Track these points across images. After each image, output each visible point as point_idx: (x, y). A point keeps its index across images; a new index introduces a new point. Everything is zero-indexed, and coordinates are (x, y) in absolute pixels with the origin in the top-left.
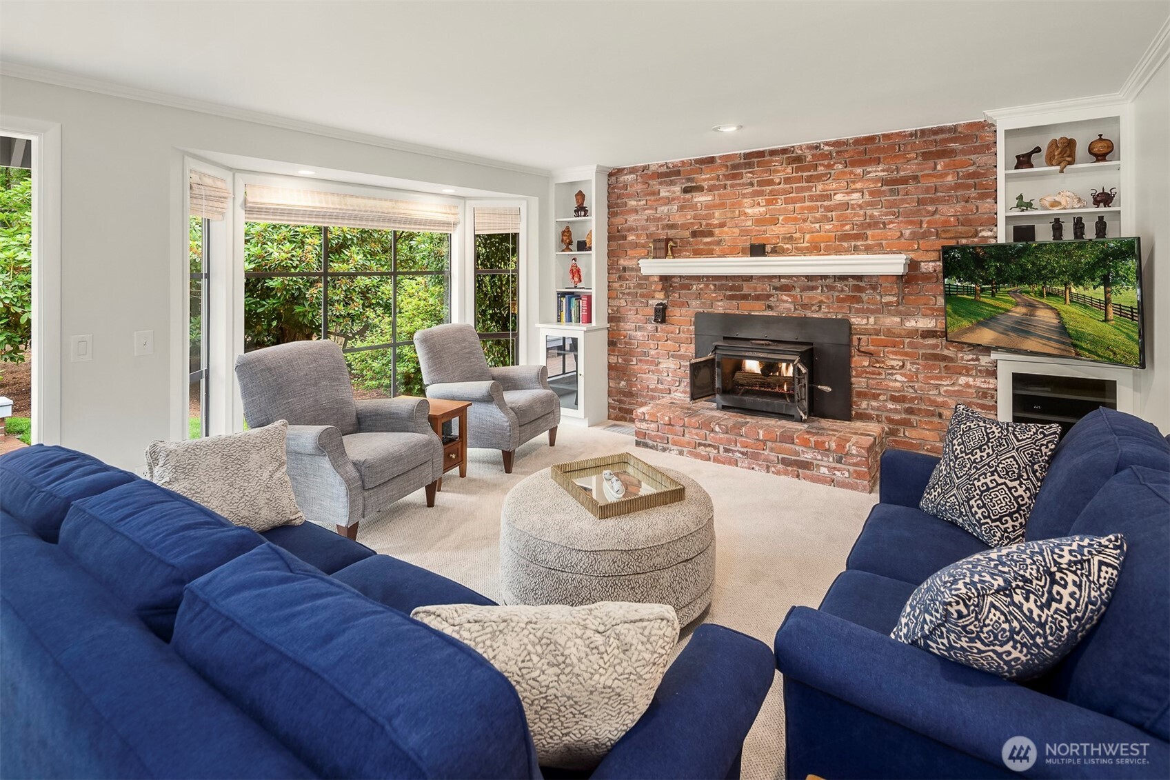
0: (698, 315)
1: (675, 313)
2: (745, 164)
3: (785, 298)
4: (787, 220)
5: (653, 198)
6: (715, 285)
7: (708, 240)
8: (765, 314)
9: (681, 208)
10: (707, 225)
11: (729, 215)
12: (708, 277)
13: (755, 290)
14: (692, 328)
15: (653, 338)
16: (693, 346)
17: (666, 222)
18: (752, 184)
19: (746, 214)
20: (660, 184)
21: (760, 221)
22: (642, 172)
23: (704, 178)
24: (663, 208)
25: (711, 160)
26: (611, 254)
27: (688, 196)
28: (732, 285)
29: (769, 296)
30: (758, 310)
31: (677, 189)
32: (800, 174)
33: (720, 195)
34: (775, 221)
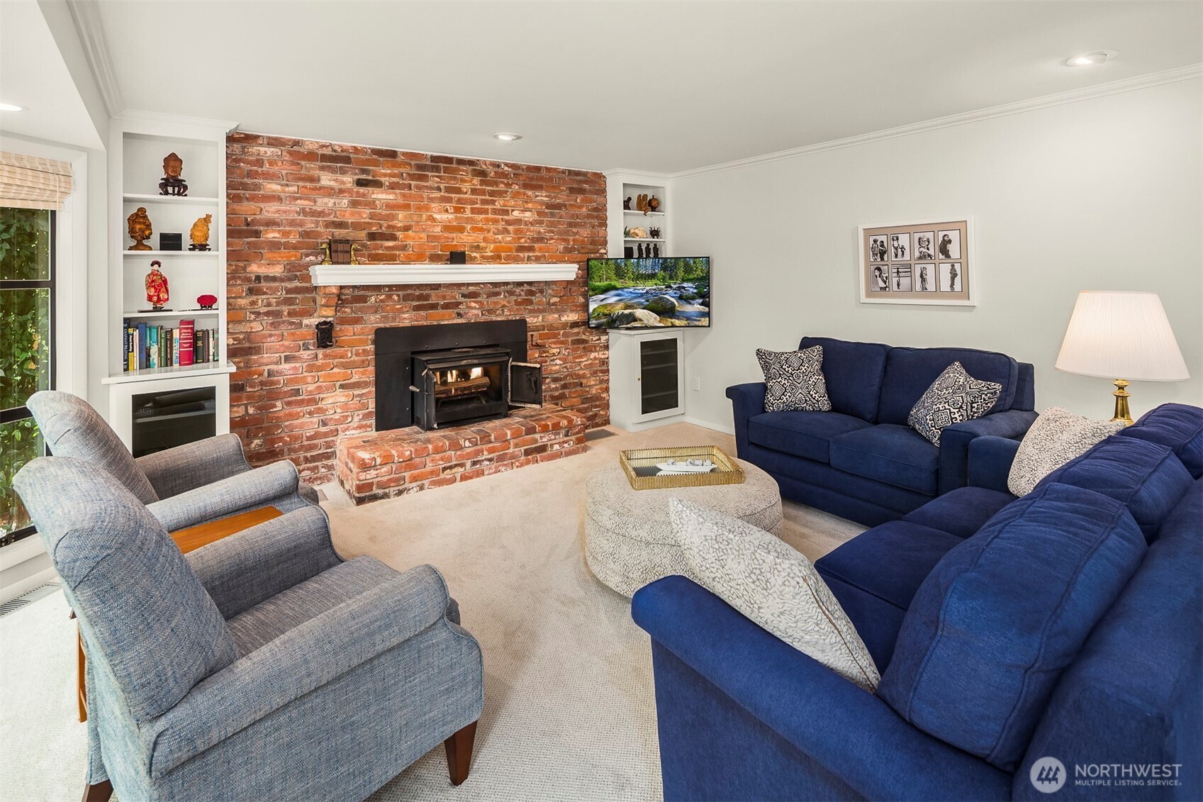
0: (379, 333)
1: (346, 333)
2: (433, 166)
3: (473, 305)
4: (474, 229)
5: (308, 185)
6: (398, 296)
7: (390, 244)
8: (455, 322)
9: (354, 204)
10: (389, 227)
11: (415, 218)
12: (390, 287)
13: (444, 297)
14: (371, 347)
15: (311, 368)
16: (372, 368)
17: (331, 218)
18: (439, 189)
19: (434, 220)
20: (322, 168)
21: (448, 228)
22: (296, 151)
23: (384, 172)
24: (326, 200)
25: (393, 154)
26: (232, 255)
27: (362, 190)
28: (418, 295)
29: (458, 304)
30: (449, 318)
31: (348, 180)
32: (484, 187)
33: (404, 195)
34: (461, 229)
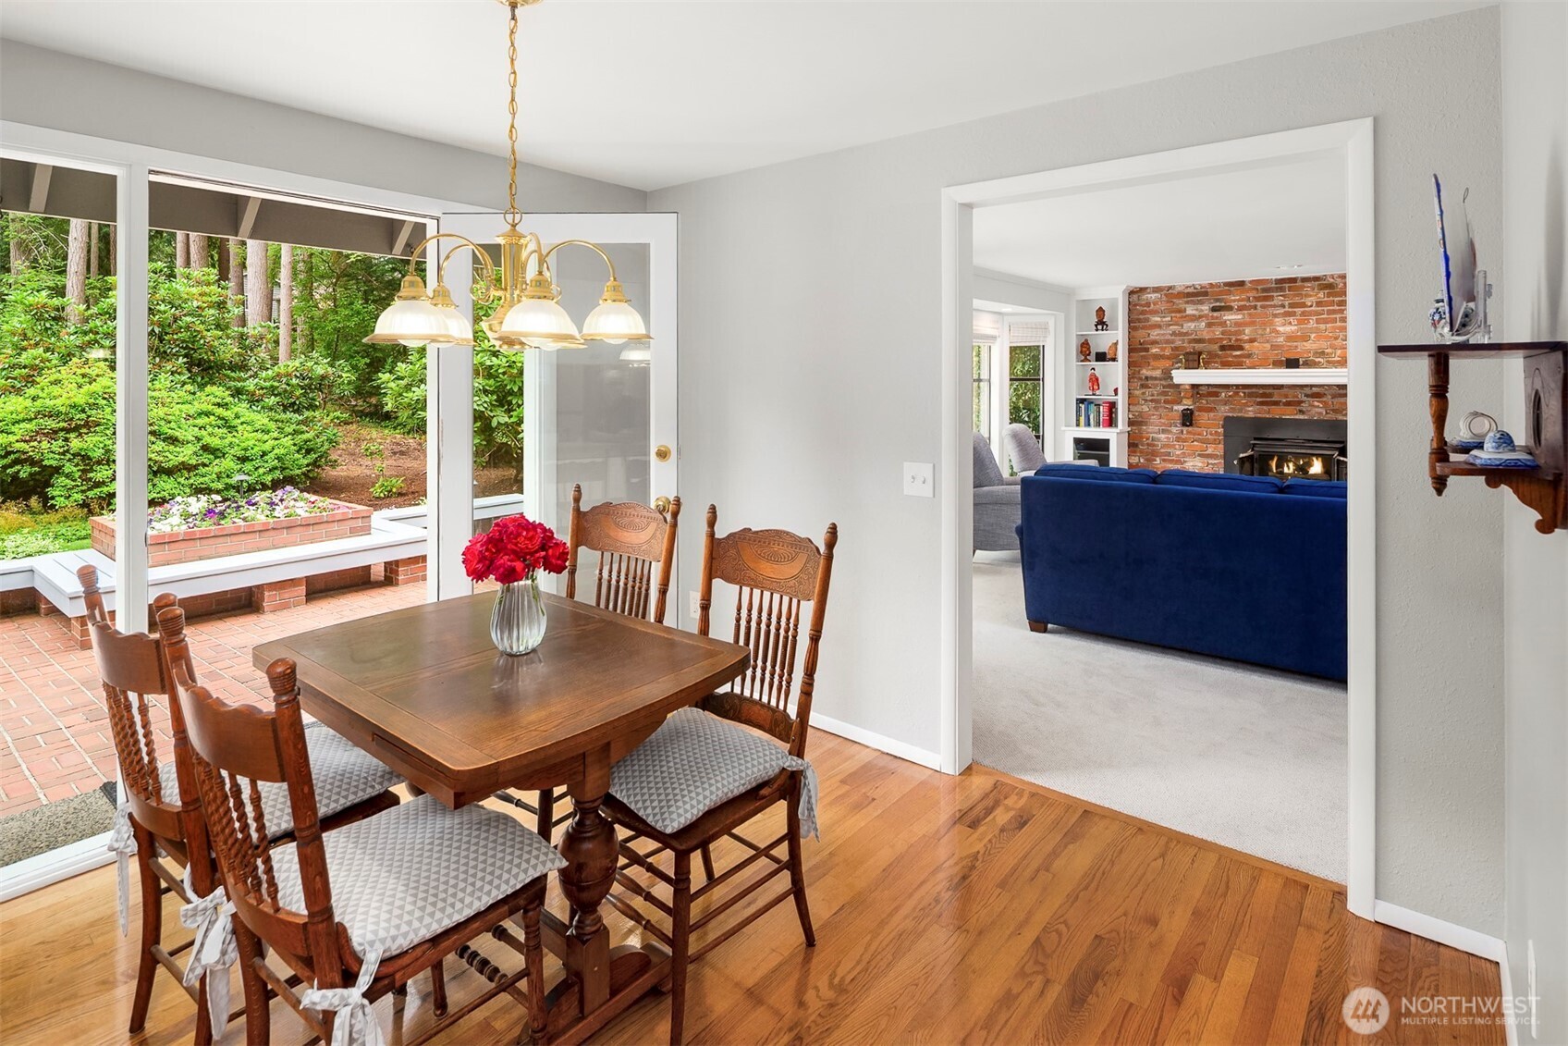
0: (1228, 421)
1: (1202, 418)
2: (1277, 288)
3: (1316, 404)
4: (1318, 338)
5: (1178, 315)
6: (1244, 393)
7: (1238, 353)
8: (1297, 417)
9: (1209, 325)
10: (1237, 340)
11: (1260, 332)
12: (1237, 386)
13: (1286, 396)
14: (1221, 430)
15: (1178, 439)
16: (1221, 446)
17: (1193, 337)
18: (1283, 306)
19: (1277, 332)
20: (1187, 303)
21: (1290, 338)
22: (1169, 293)
23: (1235, 299)
24: (1189, 324)
25: (1242, 283)
26: (1131, 364)
27: (1215, 314)
28: (1263, 393)
29: (1300, 403)
30: (1290, 413)
31: (1205, 308)
32: (1331, 298)
33: (1250, 314)
34: (1305, 338)
